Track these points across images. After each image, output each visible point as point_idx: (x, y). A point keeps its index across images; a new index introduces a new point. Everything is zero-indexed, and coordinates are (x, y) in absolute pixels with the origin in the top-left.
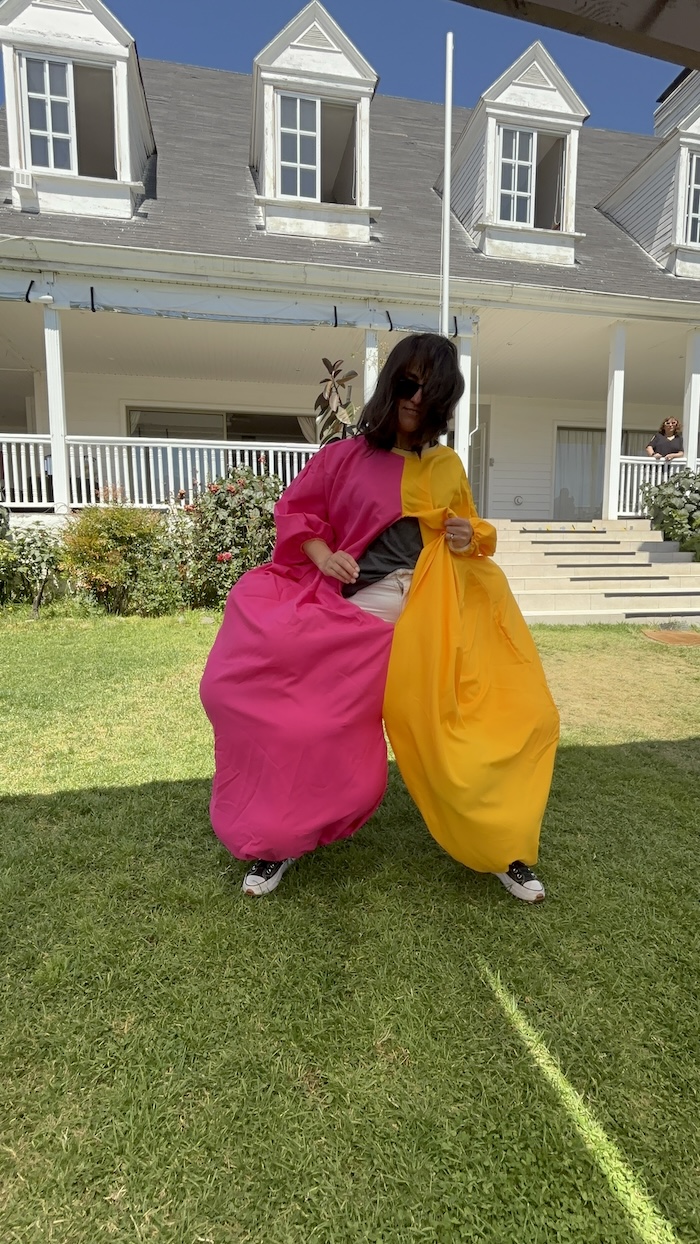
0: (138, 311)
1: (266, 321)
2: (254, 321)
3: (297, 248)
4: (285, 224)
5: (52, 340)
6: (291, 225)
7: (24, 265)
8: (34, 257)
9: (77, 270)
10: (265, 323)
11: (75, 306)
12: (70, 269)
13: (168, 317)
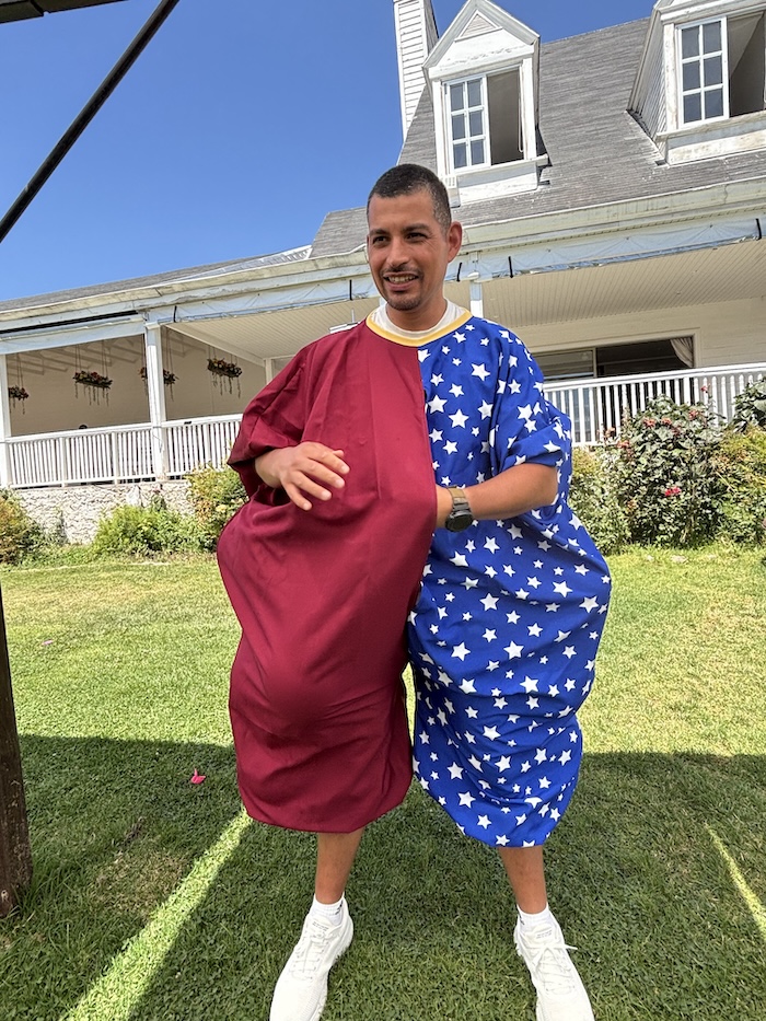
0: (551, 269)
1: (679, 251)
2: (667, 253)
3: (707, 172)
4: (690, 151)
6: (696, 151)
9: (499, 244)
10: (678, 253)
11: (496, 277)
12: (493, 245)
13: (580, 267)
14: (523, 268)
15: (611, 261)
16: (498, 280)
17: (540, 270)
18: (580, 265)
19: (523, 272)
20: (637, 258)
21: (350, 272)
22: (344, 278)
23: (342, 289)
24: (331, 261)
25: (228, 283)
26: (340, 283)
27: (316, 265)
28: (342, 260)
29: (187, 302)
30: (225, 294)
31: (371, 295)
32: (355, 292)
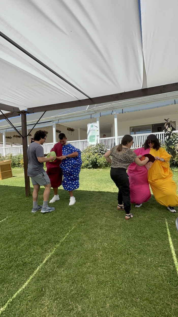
0: (131, 111)
1: (158, 107)
5: (116, 120)
7: (112, 108)
8: (113, 107)
9: (120, 107)
11: (120, 113)
15: (143, 109)
17: (128, 112)
18: (137, 111)
19: (125, 112)
20: (149, 109)
21: (91, 113)
26: (89, 115)
28: (89, 111)
31: (95, 117)
32: (92, 117)
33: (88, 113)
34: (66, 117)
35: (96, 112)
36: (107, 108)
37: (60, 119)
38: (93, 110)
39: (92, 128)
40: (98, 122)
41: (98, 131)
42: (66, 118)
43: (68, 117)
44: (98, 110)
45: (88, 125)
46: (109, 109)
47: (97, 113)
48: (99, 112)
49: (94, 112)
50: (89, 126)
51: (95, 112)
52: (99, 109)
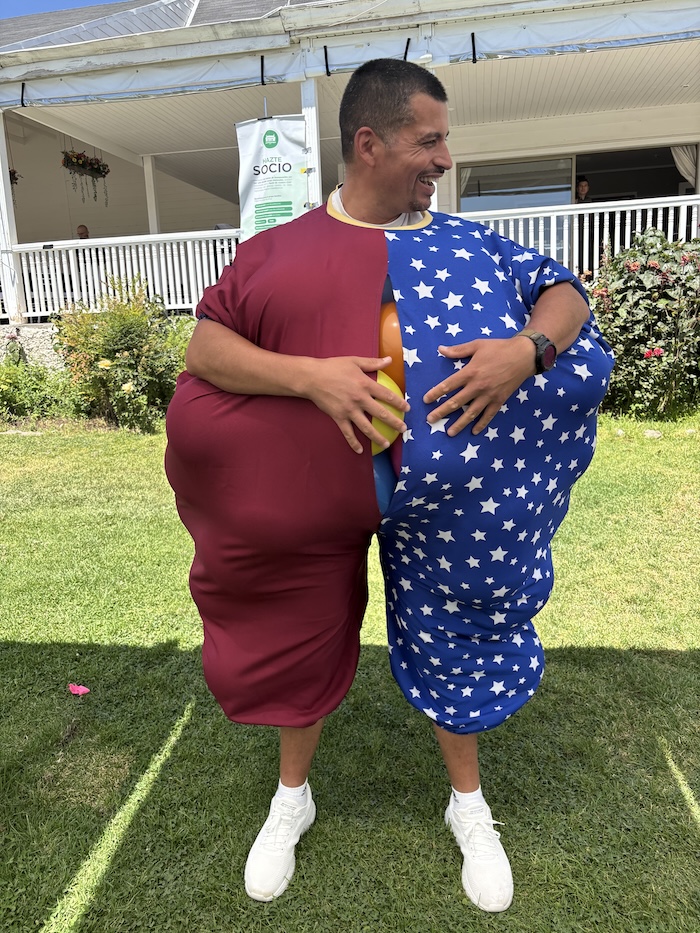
0: (528, 52)
10: (686, 39)
11: (455, 60)
12: (451, 17)
13: (562, 53)
14: (488, 50)
15: (602, 46)
16: (456, 66)
17: (512, 54)
18: (562, 49)
19: (490, 56)
20: (635, 42)
21: (262, 44)
22: (252, 53)
23: (250, 69)
24: (235, 28)
25: (95, 53)
26: (247, 60)
27: (216, 33)
28: (251, 27)
29: (39, 78)
30: (90, 68)
31: (290, 78)
32: (268, 73)
33: (240, 46)
34: (80, 64)
35: (295, 38)
36: (378, 19)
37: (39, 77)
38: (276, 24)
39: (267, 153)
40: (310, 113)
41: (309, 171)
42: (76, 74)
43: (97, 61)
44: (315, 24)
45: (240, 132)
46: (385, 25)
47: (305, 45)
48: (321, 43)
49: (283, 41)
50: (250, 139)
51: (292, 42)
52: (322, 22)
